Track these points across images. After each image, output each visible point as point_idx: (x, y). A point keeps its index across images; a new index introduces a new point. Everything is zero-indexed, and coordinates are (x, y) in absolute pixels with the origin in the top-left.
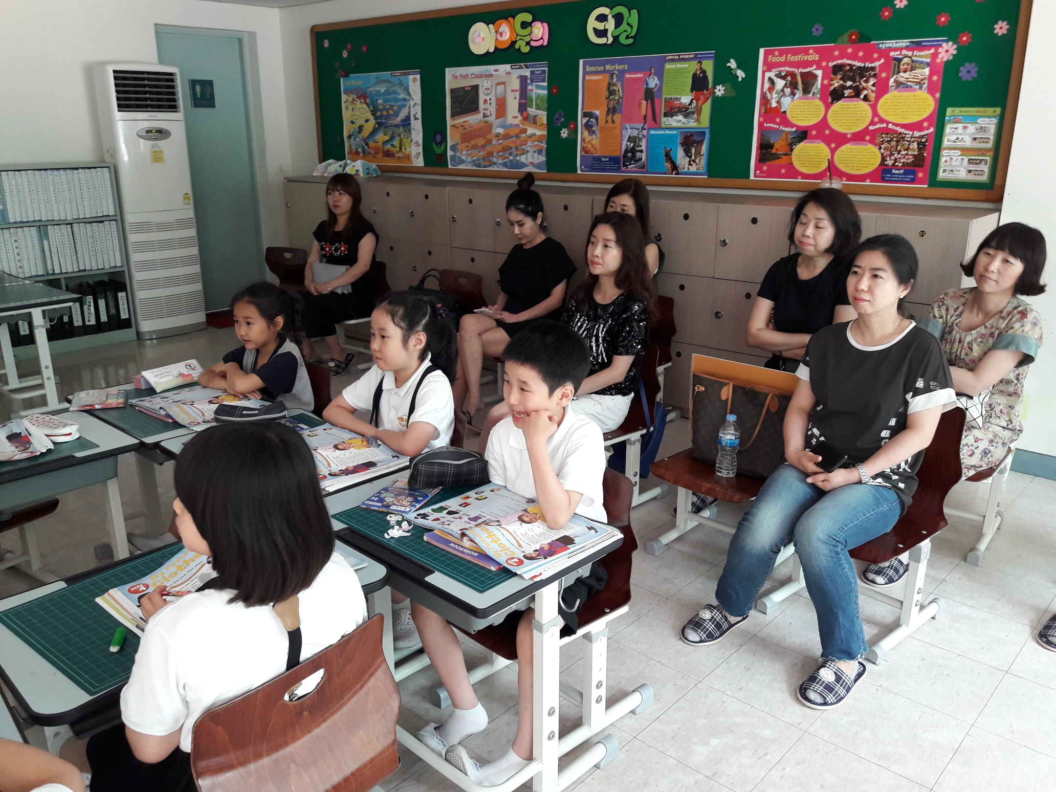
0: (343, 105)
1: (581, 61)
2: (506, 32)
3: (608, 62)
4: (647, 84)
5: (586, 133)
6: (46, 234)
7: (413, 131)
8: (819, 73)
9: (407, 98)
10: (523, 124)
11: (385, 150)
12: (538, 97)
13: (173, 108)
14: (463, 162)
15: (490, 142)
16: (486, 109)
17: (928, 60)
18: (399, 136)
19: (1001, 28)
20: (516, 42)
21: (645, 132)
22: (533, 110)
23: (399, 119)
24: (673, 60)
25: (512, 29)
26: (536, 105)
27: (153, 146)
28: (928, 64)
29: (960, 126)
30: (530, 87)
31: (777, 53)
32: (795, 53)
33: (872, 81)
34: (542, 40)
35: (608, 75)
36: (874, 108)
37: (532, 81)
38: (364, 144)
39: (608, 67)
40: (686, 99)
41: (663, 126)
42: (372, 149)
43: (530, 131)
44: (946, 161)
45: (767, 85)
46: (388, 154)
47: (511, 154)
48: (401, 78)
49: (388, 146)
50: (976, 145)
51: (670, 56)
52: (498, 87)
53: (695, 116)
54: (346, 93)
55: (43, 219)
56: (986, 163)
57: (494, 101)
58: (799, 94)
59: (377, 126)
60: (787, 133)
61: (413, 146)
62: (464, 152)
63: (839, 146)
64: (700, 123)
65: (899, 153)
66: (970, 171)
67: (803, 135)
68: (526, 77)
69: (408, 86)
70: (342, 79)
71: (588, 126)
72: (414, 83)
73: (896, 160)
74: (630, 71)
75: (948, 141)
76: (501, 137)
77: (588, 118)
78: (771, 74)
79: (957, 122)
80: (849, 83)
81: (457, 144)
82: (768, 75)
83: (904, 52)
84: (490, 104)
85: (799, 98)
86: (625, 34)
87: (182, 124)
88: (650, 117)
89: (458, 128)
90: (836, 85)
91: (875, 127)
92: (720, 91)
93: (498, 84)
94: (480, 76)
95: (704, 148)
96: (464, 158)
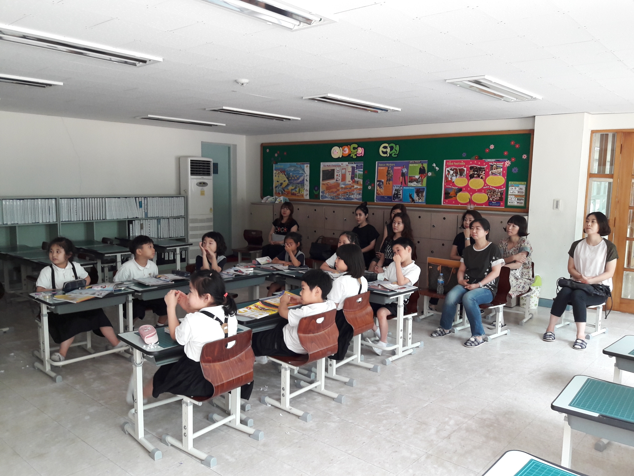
0: (274, 175)
1: (377, 162)
2: (347, 151)
3: (387, 163)
4: (402, 171)
5: (378, 188)
6: (160, 222)
7: (305, 186)
8: (465, 169)
9: (303, 173)
10: (353, 184)
11: (292, 192)
12: (359, 174)
13: (209, 174)
14: (326, 197)
15: (339, 190)
16: (338, 178)
17: (502, 166)
18: (299, 187)
19: (524, 157)
20: (351, 154)
21: (402, 188)
22: (357, 179)
23: (299, 181)
24: (412, 163)
25: (349, 149)
26: (358, 177)
27: (202, 189)
28: (502, 167)
29: (514, 187)
30: (356, 171)
31: (450, 162)
32: (457, 162)
33: (484, 172)
34: (361, 154)
35: (387, 168)
36: (485, 181)
37: (357, 168)
38: (282, 190)
39: (387, 165)
40: (417, 177)
42: (286, 192)
43: (355, 186)
44: (510, 199)
45: (447, 173)
46: (293, 194)
47: (347, 195)
48: (302, 165)
49: (294, 191)
50: (520, 194)
51: (411, 161)
53: (421, 182)
54: (275, 170)
55: (159, 216)
56: (523, 200)
57: (341, 175)
58: (458, 176)
59: (289, 183)
60: (454, 189)
61: (305, 191)
62: (327, 194)
63: (473, 193)
64: (422, 185)
65: (494, 196)
66: (518, 203)
67: (460, 190)
68: (354, 167)
69: (304, 168)
70: (274, 165)
71: (379, 185)
72: (307, 168)
73: (493, 199)
74: (396, 166)
75: (510, 192)
76: (343, 188)
77: (379, 182)
78: (449, 169)
79: (512, 186)
80: (476, 173)
81: (325, 191)
82: (447, 169)
83: (494, 163)
84: (339, 176)
85: (459, 177)
86: (394, 153)
87: (212, 181)
88: (403, 182)
89: (325, 185)
90: (471, 173)
91: (485, 188)
92: (430, 174)
93: (342, 169)
95: (424, 194)
96: (327, 196)
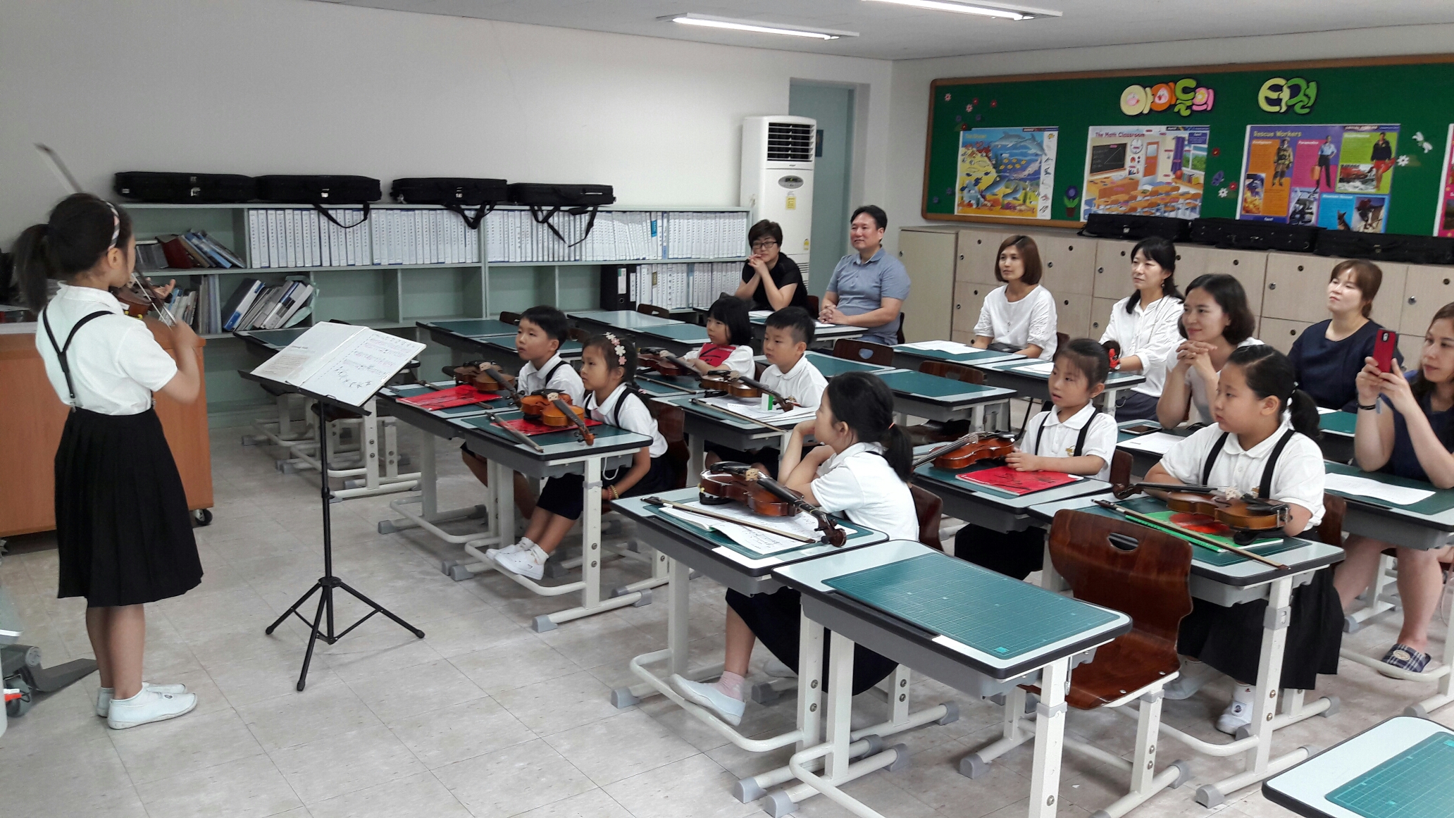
0: (960, 158)
1: (1249, 127)
2: (1164, 96)
3: (1279, 129)
5: (1249, 194)
6: (693, 272)
7: (1041, 185)
9: (1039, 153)
10: (1176, 183)
11: (1006, 202)
12: (1196, 158)
15: (1134, 198)
16: (1134, 167)
18: (1024, 189)
20: (1175, 105)
21: (1316, 196)
22: (1190, 169)
23: (1026, 173)
24: (1352, 131)
25: (1173, 92)
26: (1193, 165)
27: (791, 193)
30: (1187, 148)
34: (1207, 106)
35: (1278, 141)
37: (1190, 142)
41: (1337, 190)
43: (1183, 189)
46: (1008, 207)
47: (1158, 210)
48: (1036, 134)
49: (1009, 199)
51: (1350, 126)
52: (1149, 146)
54: (965, 145)
57: (1143, 160)
59: (998, 179)
61: (1040, 199)
62: (1102, 207)
64: (1379, 190)
68: (1183, 139)
69: (1042, 142)
70: (962, 132)
71: (1251, 188)
72: (1050, 141)
74: (1303, 138)
76: (1148, 194)
77: (1252, 180)
81: (1094, 199)
84: (1138, 162)
86: (1301, 104)
88: (1323, 181)
89: (1096, 183)
92: (1403, 161)
93: (1149, 144)
94: (1130, 135)
95: (1383, 213)
